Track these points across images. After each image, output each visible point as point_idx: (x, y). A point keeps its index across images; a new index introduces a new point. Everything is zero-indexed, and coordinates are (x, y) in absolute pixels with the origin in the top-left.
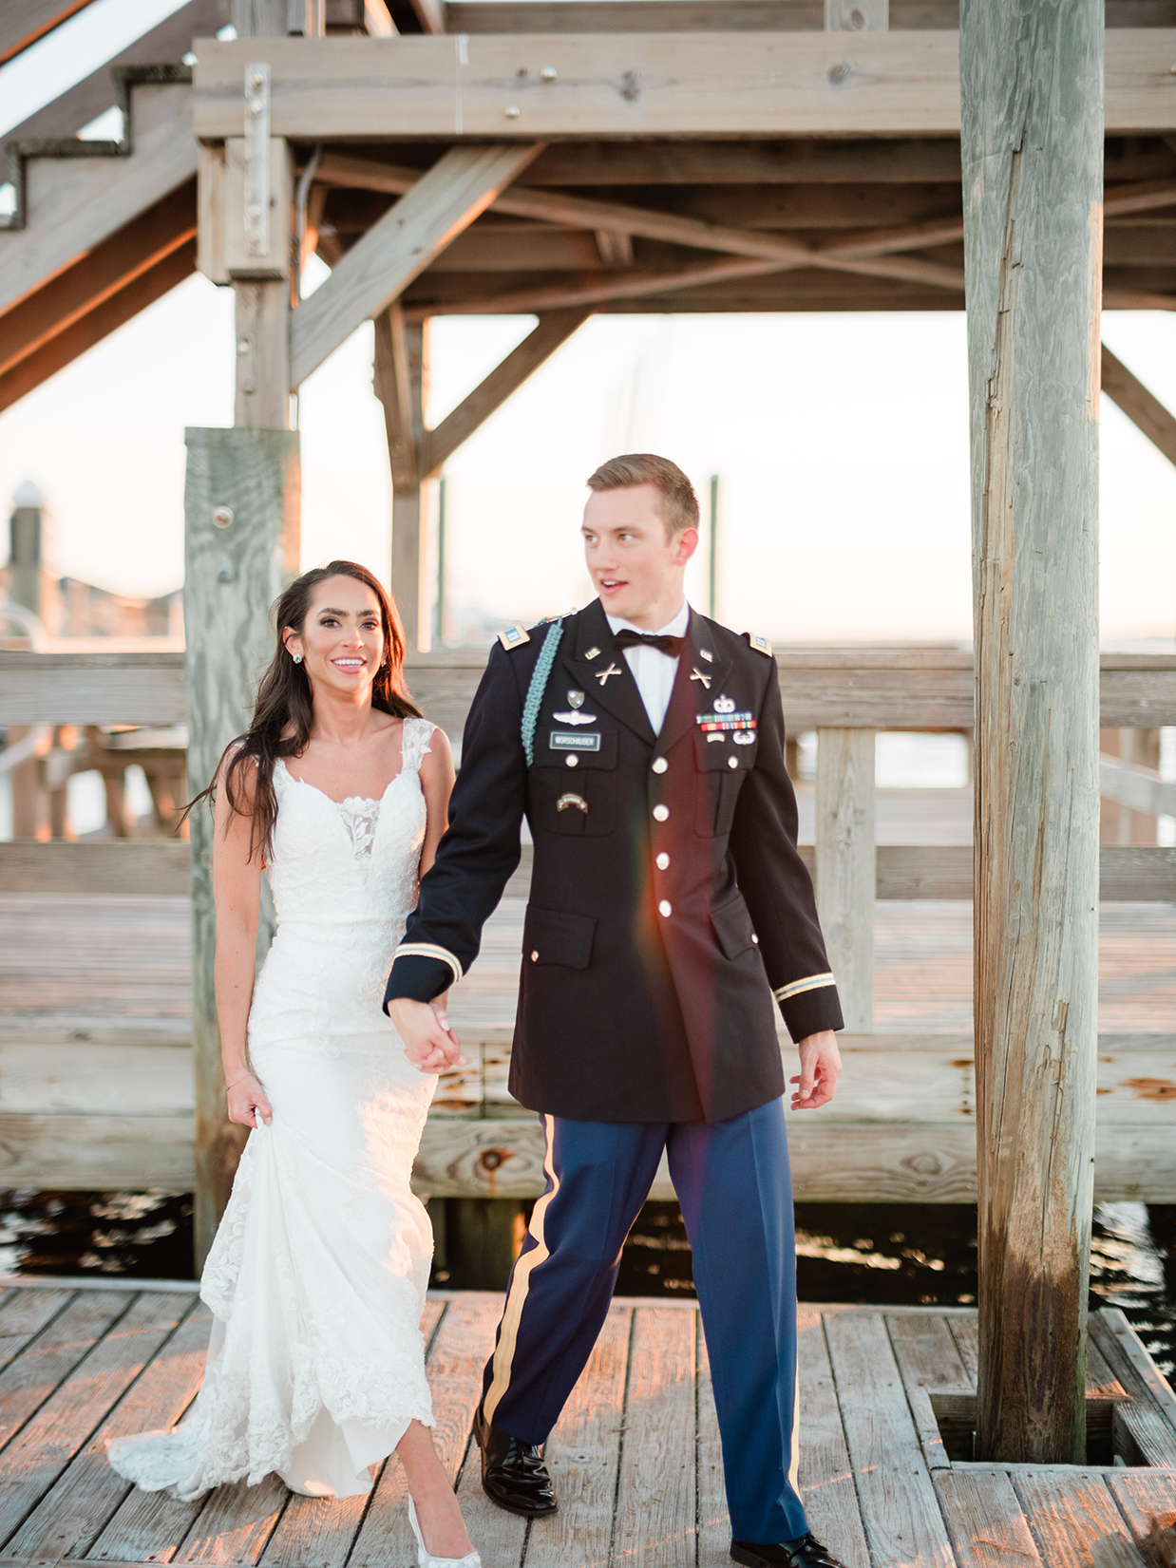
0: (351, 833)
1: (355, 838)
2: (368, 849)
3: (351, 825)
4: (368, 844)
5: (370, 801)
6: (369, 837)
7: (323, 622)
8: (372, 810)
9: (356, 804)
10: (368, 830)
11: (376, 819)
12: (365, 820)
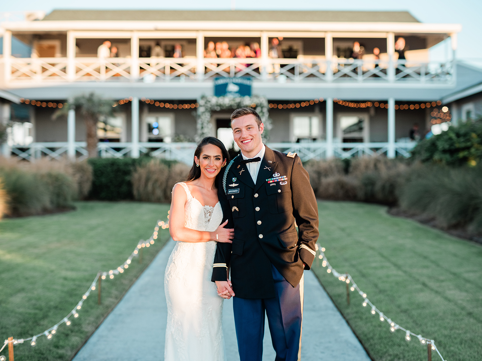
0: (205, 215)
1: (206, 217)
2: (209, 220)
3: (206, 213)
4: (209, 219)
5: (211, 207)
6: (210, 217)
7: (204, 158)
8: (212, 210)
9: (208, 207)
10: (209, 216)
11: (212, 212)
12: (210, 212)
